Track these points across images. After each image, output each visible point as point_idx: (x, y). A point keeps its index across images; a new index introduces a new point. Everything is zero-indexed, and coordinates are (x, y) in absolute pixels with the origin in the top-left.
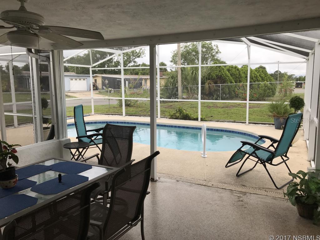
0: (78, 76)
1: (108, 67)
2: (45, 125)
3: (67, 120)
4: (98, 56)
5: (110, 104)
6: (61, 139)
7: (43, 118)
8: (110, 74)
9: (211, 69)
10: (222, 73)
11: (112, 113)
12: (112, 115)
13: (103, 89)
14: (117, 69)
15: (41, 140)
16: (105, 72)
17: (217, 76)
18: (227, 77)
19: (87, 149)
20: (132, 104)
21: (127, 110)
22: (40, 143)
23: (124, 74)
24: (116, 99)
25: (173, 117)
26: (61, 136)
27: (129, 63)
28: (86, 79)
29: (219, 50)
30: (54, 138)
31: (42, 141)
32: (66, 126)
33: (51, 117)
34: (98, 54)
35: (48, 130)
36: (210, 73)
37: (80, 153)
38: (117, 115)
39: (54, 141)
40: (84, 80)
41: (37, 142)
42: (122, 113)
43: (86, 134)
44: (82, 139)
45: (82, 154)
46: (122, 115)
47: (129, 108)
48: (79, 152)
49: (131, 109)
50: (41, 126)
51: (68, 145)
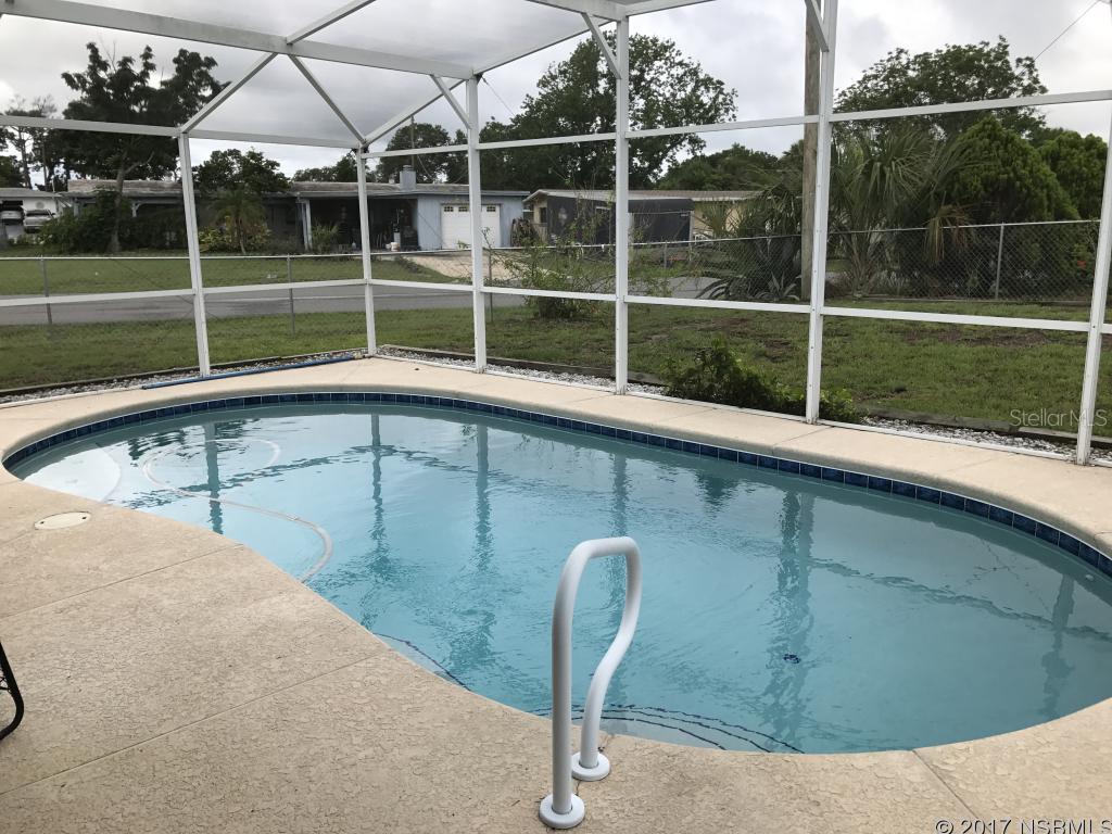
9: (962, 153)
10: (1015, 173)
13: (550, 241)
17: (987, 183)
18: (1038, 191)
23: (628, 188)
25: (684, 388)
29: (1040, 79)
36: (955, 172)
40: (490, 209)
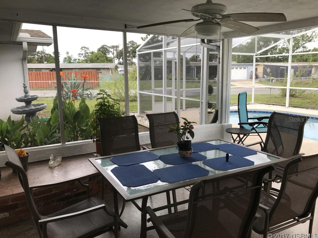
0: (239, 65)
1: (271, 54)
2: (209, 110)
3: (230, 107)
4: (262, 43)
5: (271, 94)
6: (223, 124)
7: (209, 103)
8: (273, 62)
11: (272, 103)
12: (273, 106)
13: (264, 77)
14: (281, 57)
15: (205, 122)
16: (267, 59)
19: (247, 136)
20: (297, 94)
21: (291, 101)
22: (204, 125)
23: (292, 62)
24: (278, 89)
26: (223, 121)
27: (297, 49)
28: (246, 68)
30: (217, 122)
31: (206, 124)
32: (229, 112)
33: (216, 103)
34: (262, 41)
35: (212, 114)
37: (241, 140)
38: (278, 105)
39: (217, 124)
40: (245, 68)
41: (201, 124)
42: (285, 103)
43: (248, 121)
44: (244, 125)
45: (243, 140)
46: (285, 106)
47: (293, 99)
48: (240, 138)
49: (295, 100)
50: (206, 110)
51: (230, 131)
